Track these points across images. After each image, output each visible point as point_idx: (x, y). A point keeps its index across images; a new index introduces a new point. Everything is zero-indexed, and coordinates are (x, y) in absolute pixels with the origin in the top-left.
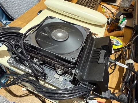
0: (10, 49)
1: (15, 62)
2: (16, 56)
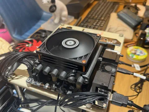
0: (30, 68)
1: (34, 81)
2: (35, 74)
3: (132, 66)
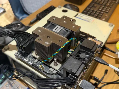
2: (22, 50)
3: (116, 53)
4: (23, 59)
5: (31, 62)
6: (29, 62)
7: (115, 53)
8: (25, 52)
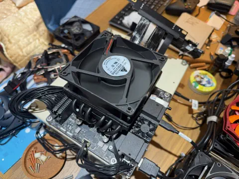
1: (55, 121)
3: (190, 101)
4: (59, 127)
5: (71, 132)
6: (68, 133)
7: (188, 100)
8: (60, 118)
